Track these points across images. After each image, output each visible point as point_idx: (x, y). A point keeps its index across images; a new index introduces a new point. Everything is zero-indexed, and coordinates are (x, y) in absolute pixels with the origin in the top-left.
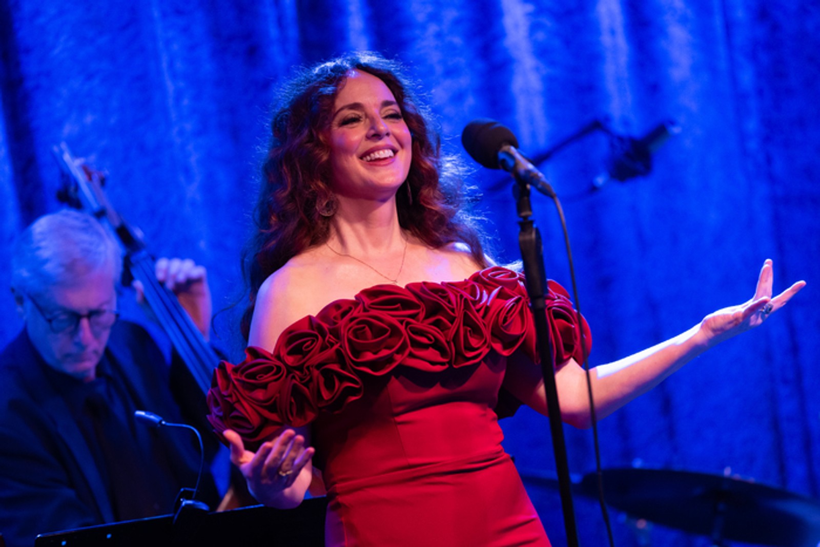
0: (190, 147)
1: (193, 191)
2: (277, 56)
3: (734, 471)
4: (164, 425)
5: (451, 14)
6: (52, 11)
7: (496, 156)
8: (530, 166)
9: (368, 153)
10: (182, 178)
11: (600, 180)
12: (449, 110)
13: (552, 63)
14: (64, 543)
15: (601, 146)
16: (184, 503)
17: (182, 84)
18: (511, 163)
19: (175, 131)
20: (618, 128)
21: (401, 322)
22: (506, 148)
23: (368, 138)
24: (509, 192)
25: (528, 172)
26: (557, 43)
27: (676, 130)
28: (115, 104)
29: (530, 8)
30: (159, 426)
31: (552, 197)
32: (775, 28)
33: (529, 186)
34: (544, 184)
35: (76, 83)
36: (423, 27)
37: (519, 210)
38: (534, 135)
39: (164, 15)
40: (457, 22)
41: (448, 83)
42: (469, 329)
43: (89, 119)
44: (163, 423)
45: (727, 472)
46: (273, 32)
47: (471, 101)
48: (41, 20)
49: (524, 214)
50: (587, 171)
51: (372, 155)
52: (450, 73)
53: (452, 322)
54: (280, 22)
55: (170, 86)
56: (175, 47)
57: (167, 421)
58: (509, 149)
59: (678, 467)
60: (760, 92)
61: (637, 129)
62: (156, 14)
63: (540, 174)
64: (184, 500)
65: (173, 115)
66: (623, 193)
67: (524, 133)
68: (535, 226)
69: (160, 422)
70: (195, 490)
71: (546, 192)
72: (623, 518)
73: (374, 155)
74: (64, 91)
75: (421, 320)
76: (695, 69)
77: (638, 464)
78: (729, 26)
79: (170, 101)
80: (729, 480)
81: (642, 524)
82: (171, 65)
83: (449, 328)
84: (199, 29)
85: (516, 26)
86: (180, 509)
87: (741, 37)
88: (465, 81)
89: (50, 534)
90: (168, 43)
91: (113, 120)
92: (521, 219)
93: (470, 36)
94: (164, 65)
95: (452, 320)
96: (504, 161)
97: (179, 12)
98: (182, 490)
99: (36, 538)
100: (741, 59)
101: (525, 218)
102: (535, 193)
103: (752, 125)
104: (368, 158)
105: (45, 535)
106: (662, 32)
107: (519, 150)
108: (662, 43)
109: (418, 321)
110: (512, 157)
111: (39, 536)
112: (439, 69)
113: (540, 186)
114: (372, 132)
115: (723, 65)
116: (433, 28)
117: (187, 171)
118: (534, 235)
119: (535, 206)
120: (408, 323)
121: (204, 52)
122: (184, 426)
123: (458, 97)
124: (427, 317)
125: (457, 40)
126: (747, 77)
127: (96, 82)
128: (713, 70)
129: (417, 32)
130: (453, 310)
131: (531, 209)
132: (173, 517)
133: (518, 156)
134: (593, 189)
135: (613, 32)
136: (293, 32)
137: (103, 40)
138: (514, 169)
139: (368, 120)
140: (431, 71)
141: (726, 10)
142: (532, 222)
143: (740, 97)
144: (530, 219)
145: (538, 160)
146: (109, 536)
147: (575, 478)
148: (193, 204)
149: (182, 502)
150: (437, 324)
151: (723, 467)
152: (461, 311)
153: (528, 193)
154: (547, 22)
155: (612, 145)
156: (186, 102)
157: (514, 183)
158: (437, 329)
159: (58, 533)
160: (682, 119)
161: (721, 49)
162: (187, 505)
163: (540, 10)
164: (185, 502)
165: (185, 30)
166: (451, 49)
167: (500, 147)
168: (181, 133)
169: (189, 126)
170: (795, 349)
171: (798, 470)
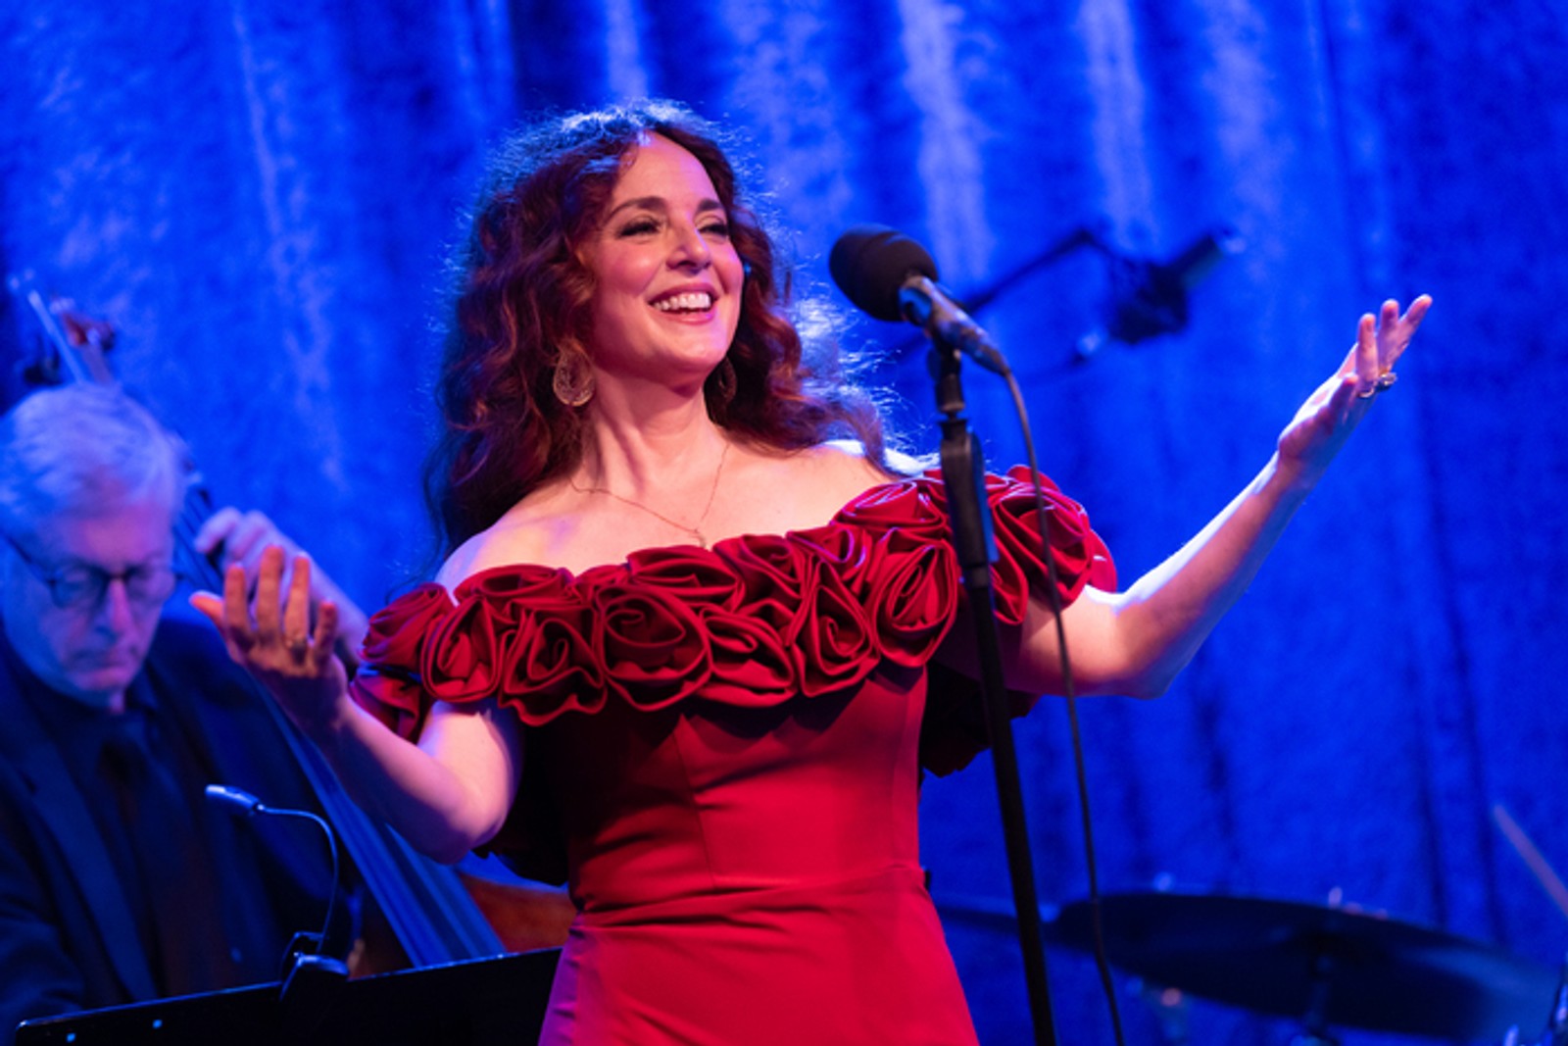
0: (306, 283)
1: (312, 367)
2: (471, 108)
3: (1347, 897)
4: (262, 812)
5: (803, 26)
6: (41, 23)
7: (895, 297)
8: (961, 316)
9: (666, 296)
10: (291, 342)
11: (1091, 342)
12: (802, 209)
13: (996, 120)
14: (71, 1037)
15: (1091, 278)
16: (300, 962)
17: (290, 162)
18: (924, 310)
19: (277, 252)
20: (1123, 242)
21: (697, 611)
22: (914, 281)
23: (673, 266)
24: (920, 364)
25: (957, 326)
26: (1005, 80)
27: (1234, 246)
28: (162, 200)
29: (954, 14)
30: (252, 813)
31: (1002, 374)
32: (1421, 49)
33: (958, 354)
34: (987, 350)
35: (88, 161)
36: (751, 51)
37: (941, 400)
38: (962, 258)
39: (256, 30)
40: (815, 42)
41: (798, 157)
42: (831, 620)
43: (114, 228)
44: (261, 807)
45: (1335, 898)
46: (465, 62)
47: (842, 193)
48: (21, 40)
49: (949, 407)
50: (1063, 324)
51: (674, 300)
52: (804, 138)
53: (794, 609)
54: (478, 44)
55: (268, 166)
56: (278, 91)
57: (267, 805)
58: (921, 283)
59: (1240, 890)
60: (1394, 173)
61: (1160, 243)
62: (240, 26)
63: (980, 331)
64: (300, 956)
65: (275, 223)
66: (1132, 366)
67: (944, 251)
68: (970, 429)
69: (255, 807)
70: (321, 936)
71: (989, 363)
72: (1136, 987)
73: (679, 300)
74: (65, 176)
75: (735, 606)
76: (1271, 131)
77: (1164, 883)
78: (1333, 47)
79: (269, 196)
80: (1338, 914)
81: (1172, 998)
82: (270, 125)
83: (787, 622)
84: (322, 58)
85: (929, 49)
86: (292, 974)
87: (1357, 68)
88: (833, 154)
89: (45, 1021)
90: (263, 83)
91: (159, 231)
92: (943, 417)
93: (839, 69)
94: (257, 124)
95: (794, 606)
96: (910, 305)
97: (284, 25)
98: (297, 935)
99: (17, 1028)
100: (1356, 109)
101: (952, 414)
102: (970, 368)
103: (1378, 236)
104: (666, 305)
105: (35, 1022)
106: (1207, 58)
107: (939, 285)
108: (1207, 81)
109: (728, 609)
110: (926, 298)
111: (23, 1023)
112: (781, 132)
113: (979, 354)
114: (681, 256)
115: (1322, 120)
116: (769, 54)
117: (301, 328)
118: (968, 447)
119: (968, 393)
120: (707, 614)
121: (332, 101)
122: (301, 813)
123: (819, 186)
124: (747, 601)
125: (816, 76)
126: (1368, 146)
127: (126, 158)
128: (1304, 132)
129: (739, 61)
130: (796, 588)
131: (962, 399)
132: (281, 986)
133: (937, 296)
134: (1078, 360)
135: (1112, 60)
136: (502, 63)
137: (138, 79)
138: (930, 321)
139: (671, 233)
140: (765, 136)
141: (1328, 15)
142: (964, 423)
143: (1356, 185)
144: (961, 416)
145: (975, 302)
146: (157, 1024)
147: (1047, 912)
148: (313, 392)
149: (296, 959)
150: (767, 614)
151: (1326, 889)
152: (813, 589)
153: (957, 367)
154: (986, 39)
155: (1112, 277)
156: (299, 196)
157: (929, 347)
158: (765, 624)
159: (57, 1018)
160: (1245, 224)
161: (1320, 93)
162: (306, 965)
163: (974, 18)
164: (302, 959)
165: (296, 59)
166: (805, 91)
167: (903, 278)
168: (290, 255)
169: (305, 242)
170: (1461, 664)
171: (1469, 894)
